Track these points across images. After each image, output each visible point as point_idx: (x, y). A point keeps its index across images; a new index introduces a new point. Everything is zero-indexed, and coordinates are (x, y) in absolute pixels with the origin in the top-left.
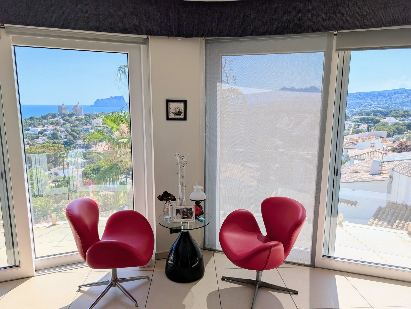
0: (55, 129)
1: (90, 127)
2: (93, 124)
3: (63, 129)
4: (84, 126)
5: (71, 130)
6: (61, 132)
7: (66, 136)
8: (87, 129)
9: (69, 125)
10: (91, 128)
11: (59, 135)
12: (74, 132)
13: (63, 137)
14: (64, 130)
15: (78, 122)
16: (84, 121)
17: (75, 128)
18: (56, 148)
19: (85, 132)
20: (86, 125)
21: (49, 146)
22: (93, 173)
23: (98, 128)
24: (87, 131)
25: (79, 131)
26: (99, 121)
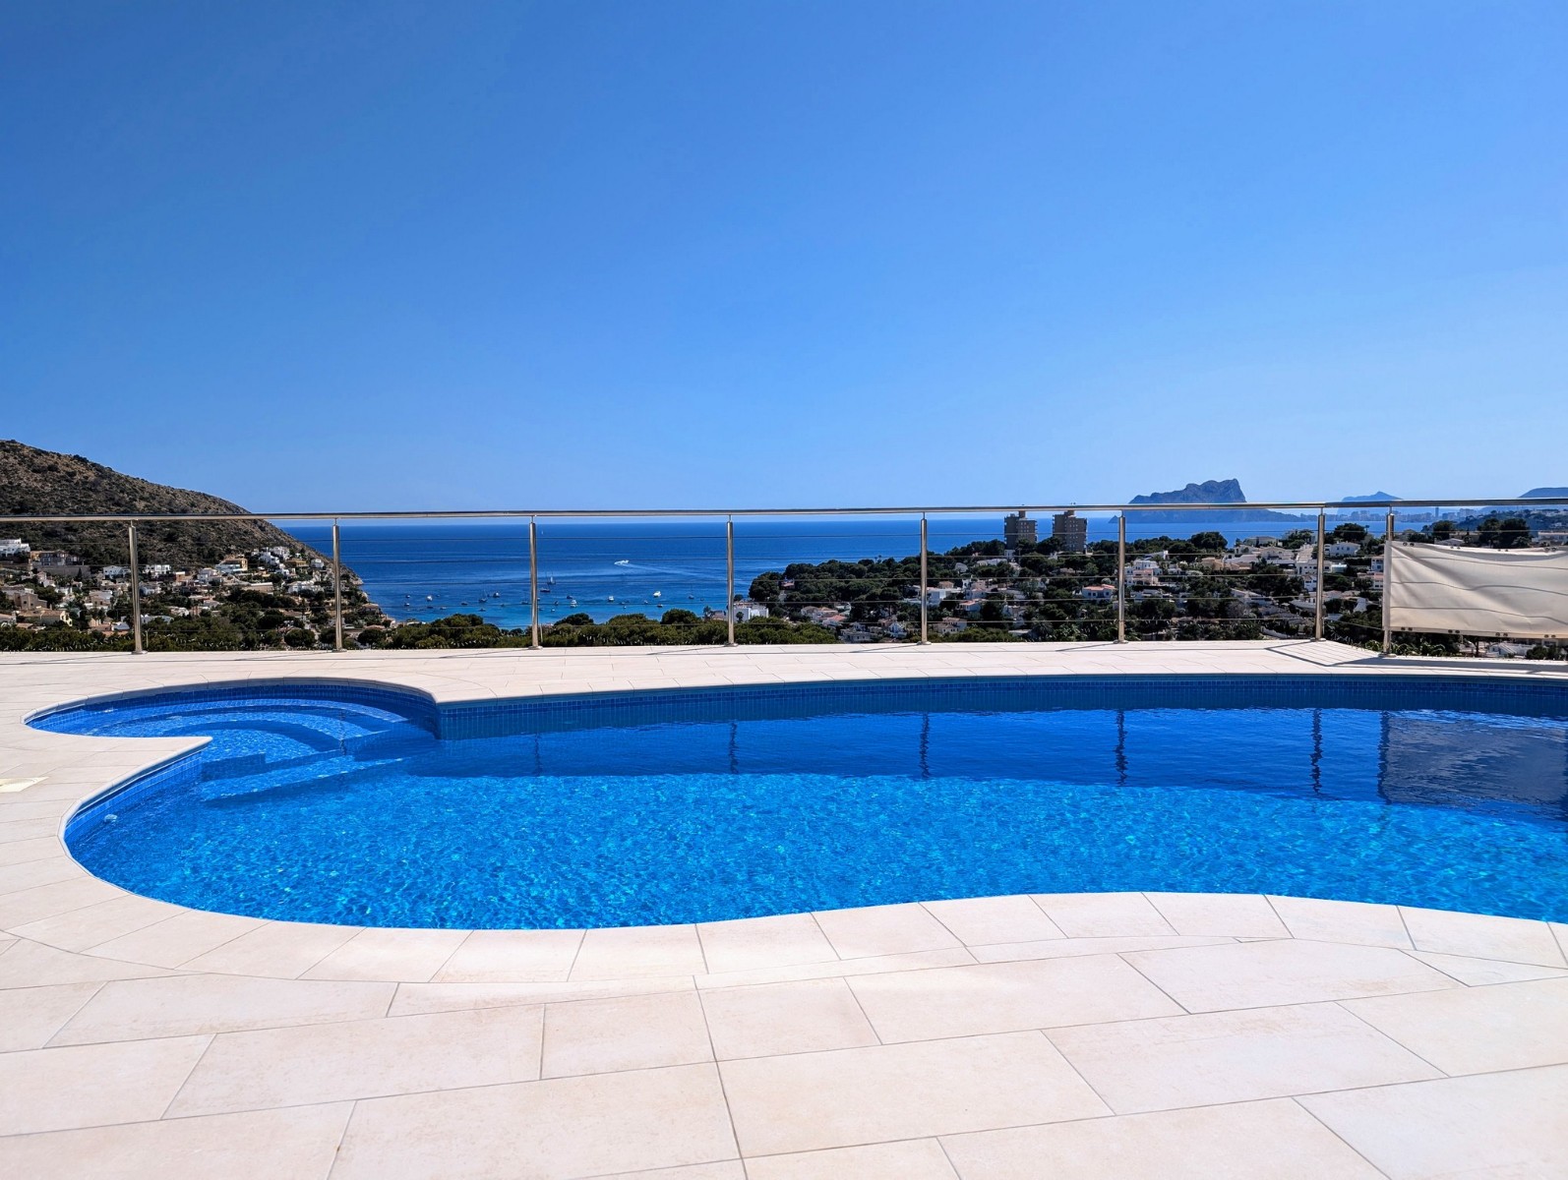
0: (995, 594)
1: (1112, 588)
2: (1122, 579)
3: (1019, 596)
4: (1091, 585)
5: (1046, 595)
6: (1011, 602)
7: (1028, 616)
8: (1100, 594)
9: (1039, 579)
10: (1117, 593)
11: (1004, 612)
12: (1055, 605)
13: (1020, 621)
14: (1023, 597)
15: (1071, 571)
16: (1092, 568)
17: (1060, 591)
19: (1093, 607)
20: (1098, 582)
23: (1142, 594)
24: (1103, 604)
25: (1073, 602)
26: (1147, 568)
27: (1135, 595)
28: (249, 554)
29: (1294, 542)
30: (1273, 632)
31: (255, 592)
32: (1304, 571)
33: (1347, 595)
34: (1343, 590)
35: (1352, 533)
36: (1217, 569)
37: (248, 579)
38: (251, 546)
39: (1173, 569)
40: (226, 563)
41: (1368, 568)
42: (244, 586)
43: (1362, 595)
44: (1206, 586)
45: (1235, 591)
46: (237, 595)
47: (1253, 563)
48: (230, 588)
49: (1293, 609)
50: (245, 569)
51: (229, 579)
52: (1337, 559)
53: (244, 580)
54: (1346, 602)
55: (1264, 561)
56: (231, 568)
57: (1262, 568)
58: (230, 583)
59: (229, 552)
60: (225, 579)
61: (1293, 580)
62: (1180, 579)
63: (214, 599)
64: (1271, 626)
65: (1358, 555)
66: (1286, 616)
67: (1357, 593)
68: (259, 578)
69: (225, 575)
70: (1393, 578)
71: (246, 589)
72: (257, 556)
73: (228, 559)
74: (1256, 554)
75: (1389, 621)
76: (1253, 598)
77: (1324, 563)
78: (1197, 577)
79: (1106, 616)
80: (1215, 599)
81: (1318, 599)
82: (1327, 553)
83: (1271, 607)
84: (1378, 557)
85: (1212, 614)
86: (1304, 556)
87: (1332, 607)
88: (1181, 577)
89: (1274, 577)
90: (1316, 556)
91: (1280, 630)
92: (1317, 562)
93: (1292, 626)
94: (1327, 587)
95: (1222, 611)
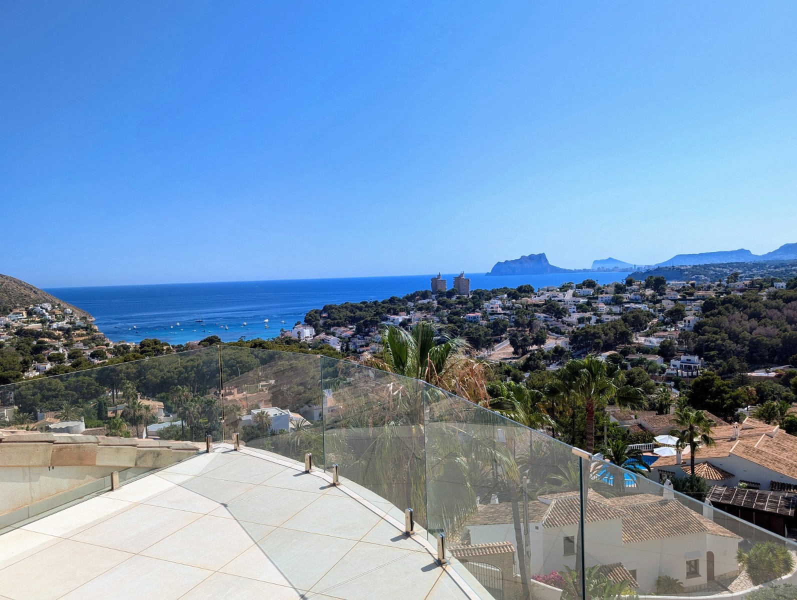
0: (425, 319)
1: (480, 314)
2: (485, 309)
3: (436, 319)
4: (470, 313)
5: (448, 319)
8: (474, 318)
9: (445, 311)
10: (482, 317)
12: (453, 324)
14: (438, 320)
15: (460, 306)
16: (470, 304)
17: (455, 317)
19: (471, 324)
20: (474, 311)
23: (494, 317)
24: (476, 322)
25: (461, 322)
26: (496, 304)
27: (490, 317)
28: (28, 308)
29: (564, 289)
30: (554, 334)
31: (30, 330)
32: (569, 303)
33: (587, 315)
34: (586, 312)
35: (590, 284)
36: (529, 303)
37: (27, 322)
38: (29, 304)
39: (508, 304)
40: (14, 314)
41: (597, 301)
42: (25, 326)
43: (594, 314)
44: (523, 313)
45: (537, 314)
46: (20, 332)
47: (545, 300)
48: (16, 328)
49: (563, 323)
50: (25, 316)
51: (16, 322)
52: (583, 297)
53: (25, 323)
54: (587, 318)
55: (550, 299)
56: (17, 316)
57: (549, 302)
58: (16, 325)
59: (16, 307)
60: (13, 323)
61: (563, 308)
62: (512, 309)
63: (7, 334)
64: (552, 330)
65: (593, 295)
66: (559, 325)
67: (592, 313)
68: (33, 321)
69: (13, 321)
71: (26, 328)
72: (32, 309)
73: (15, 312)
74: (547, 295)
76: (545, 317)
77: (577, 299)
78: (519, 308)
79: (476, 329)
80: (527, 319)
81: (575, 317)
82: (579, 294)
83: (553, 321)
84: (601, 296)
85: (526, 326)
86: (569, 295)
87: (581, 320)
88: (512, 308)
89: (553, 307)
90: (574, 295)
91: (557, 333)
92: (574, 299)
93: (563, 331)
94: (579, 310)
95: (530, 325)
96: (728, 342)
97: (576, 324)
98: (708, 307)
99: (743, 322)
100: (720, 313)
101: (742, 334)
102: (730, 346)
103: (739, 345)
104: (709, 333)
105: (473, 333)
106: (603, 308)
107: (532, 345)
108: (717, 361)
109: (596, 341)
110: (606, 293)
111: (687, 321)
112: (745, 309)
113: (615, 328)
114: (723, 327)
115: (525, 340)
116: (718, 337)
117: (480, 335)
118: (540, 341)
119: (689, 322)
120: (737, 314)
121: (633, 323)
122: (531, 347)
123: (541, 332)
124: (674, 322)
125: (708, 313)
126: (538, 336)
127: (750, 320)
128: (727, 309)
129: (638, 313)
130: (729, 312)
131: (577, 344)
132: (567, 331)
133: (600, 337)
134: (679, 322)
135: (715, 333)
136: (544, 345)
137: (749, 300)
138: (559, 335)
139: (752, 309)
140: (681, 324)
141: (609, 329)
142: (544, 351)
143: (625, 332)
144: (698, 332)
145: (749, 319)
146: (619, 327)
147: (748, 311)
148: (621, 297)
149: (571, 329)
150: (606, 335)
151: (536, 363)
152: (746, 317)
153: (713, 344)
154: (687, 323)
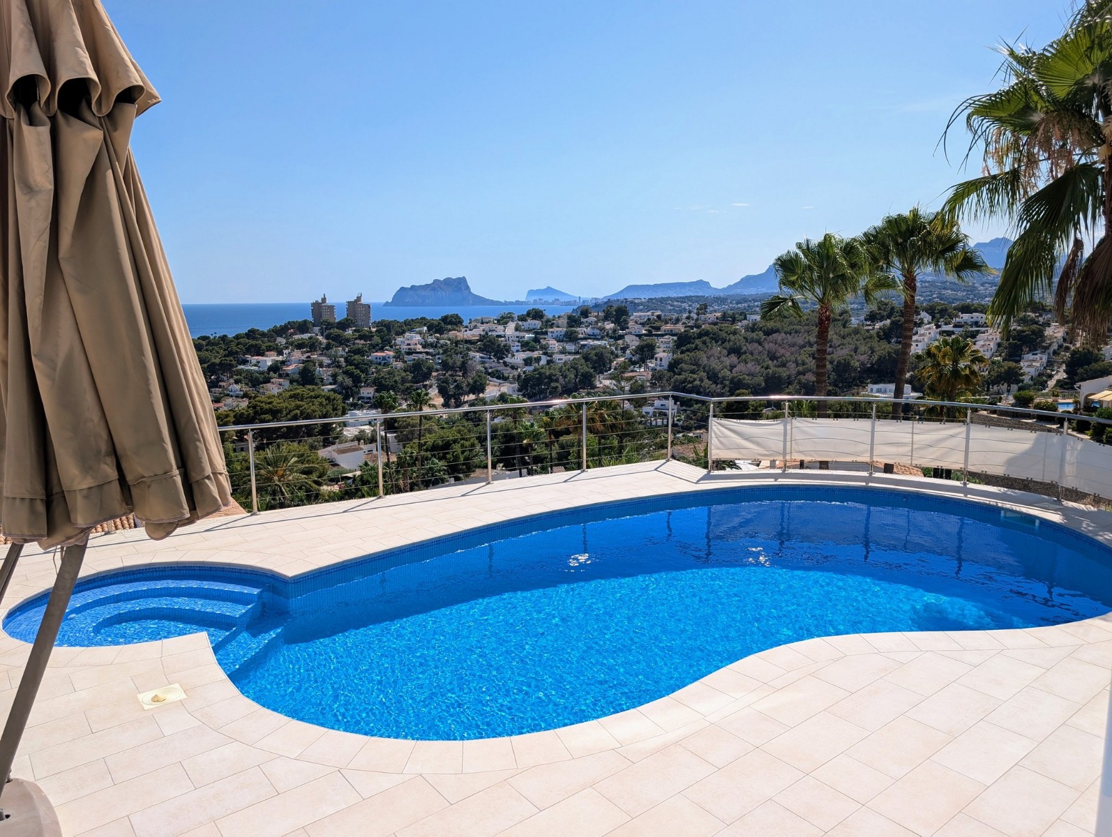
0: (308, 360)
1: (391, 354)
2: (398, 347)
3: (326, 361)
4: (377, 352)
5: (346, 360)
6: (321, 366)
7: (334, 376)
8: (384, 358)
9: (340, 349)
10: (394, 357)
11: (317, 373)
12: (353, 367)
13: (328, 379)
14: (330, 362)
15: (362, 342)
16: (377, 339)
17: (357, 357)
18: (324, 400)
19: (379, 367)
20: (382, 349)
21: (308, 396)
22: (434, 456)
23: (412, 357)
24: (386, 365)
25: (365, 364)
26: (414, 339)
27: (407, 358)
29: (503, 320)
30: (495, 379)
32: (511, 339)
33: (535, 354)
34: (533, 351)
35: (537, 314)
36: (459, 339)
39: (431, 339)
41: (546, 336)
43: (545, 354)
44: (453, 351)
45: (472, 354)
47: (480, 335)
49: (505, 364)
52: (528, 331)
54: (535, 359)
55: (487, 333)
57: (486, 338)
61: (505, 346)
62: (436, 347)
64: (492, 375)
65: (541, 328)
66: (501, 368)
67: (541, 352)
70: (713, 435)
74: (481, 328)
75: (711, 456)
76: (482, 358)
77: (522, 334)
78: (446, 345)
79: (389, 373)
80: (459, 359)
81: (520, 357)
82: (523, 327)
83: (493, 364)
84: (552, 330)
85: (458, 369)
86: (510, 329)
87: (528, 362)
88: (436, 345)
89: (493, 344)
90: (517, 329)
91: (498, 378)
92: (518, 333)
93: (506, 375)
94: (524, 349)
95: (464, 367)
96: (707, 383)
97: (521, 366)
98: (683, 341)
99: (723, 359)
100: (696, 348)
101: (722, 372)
102: (708, 388)
103: (719, 386)
104: (686, 371)
105: (386, 378)
106: (554, 345)
107: (468, 394)
108: (695, 406)
109: (553, 385)
110: (558, 327)
111: (659, 359)
112: (723, 343)
113: (576, 369)
114: (701, 365)
115: (458, 387)
116: (695, 376)
117: (395, 382)
118: (478, 388)
119: (661, 360)
120: (717, 349)
121: (595, 362)
122: (466, 396)
123: (479, 376)
124: (642, 361)
125: (684, 348)
126: (475, 382)
127: (730, 356)
128: (704, 343)
129: (601, 350)
130: (707, 347)
131: (527, 390)
132: (511, 376)
133: (557, 381)
134: (648, 361)
135: (693, 372)
136: (483, 393)
137: (727, 332)
138: (501, 381)
139: (731, 343)
140: (651, 362)
141: (568, 370)
142: (486, 399)
143: (587, 373)
144: (674, 372)
145: (727, 356)
146: (580, 367)
147: (727, 345)
148: (575, 332)
149: (516, 373)
150: (565, 377)
151: (477, 415)
152: (725, 352)
153: (690, 385)
154: (658, 362)
